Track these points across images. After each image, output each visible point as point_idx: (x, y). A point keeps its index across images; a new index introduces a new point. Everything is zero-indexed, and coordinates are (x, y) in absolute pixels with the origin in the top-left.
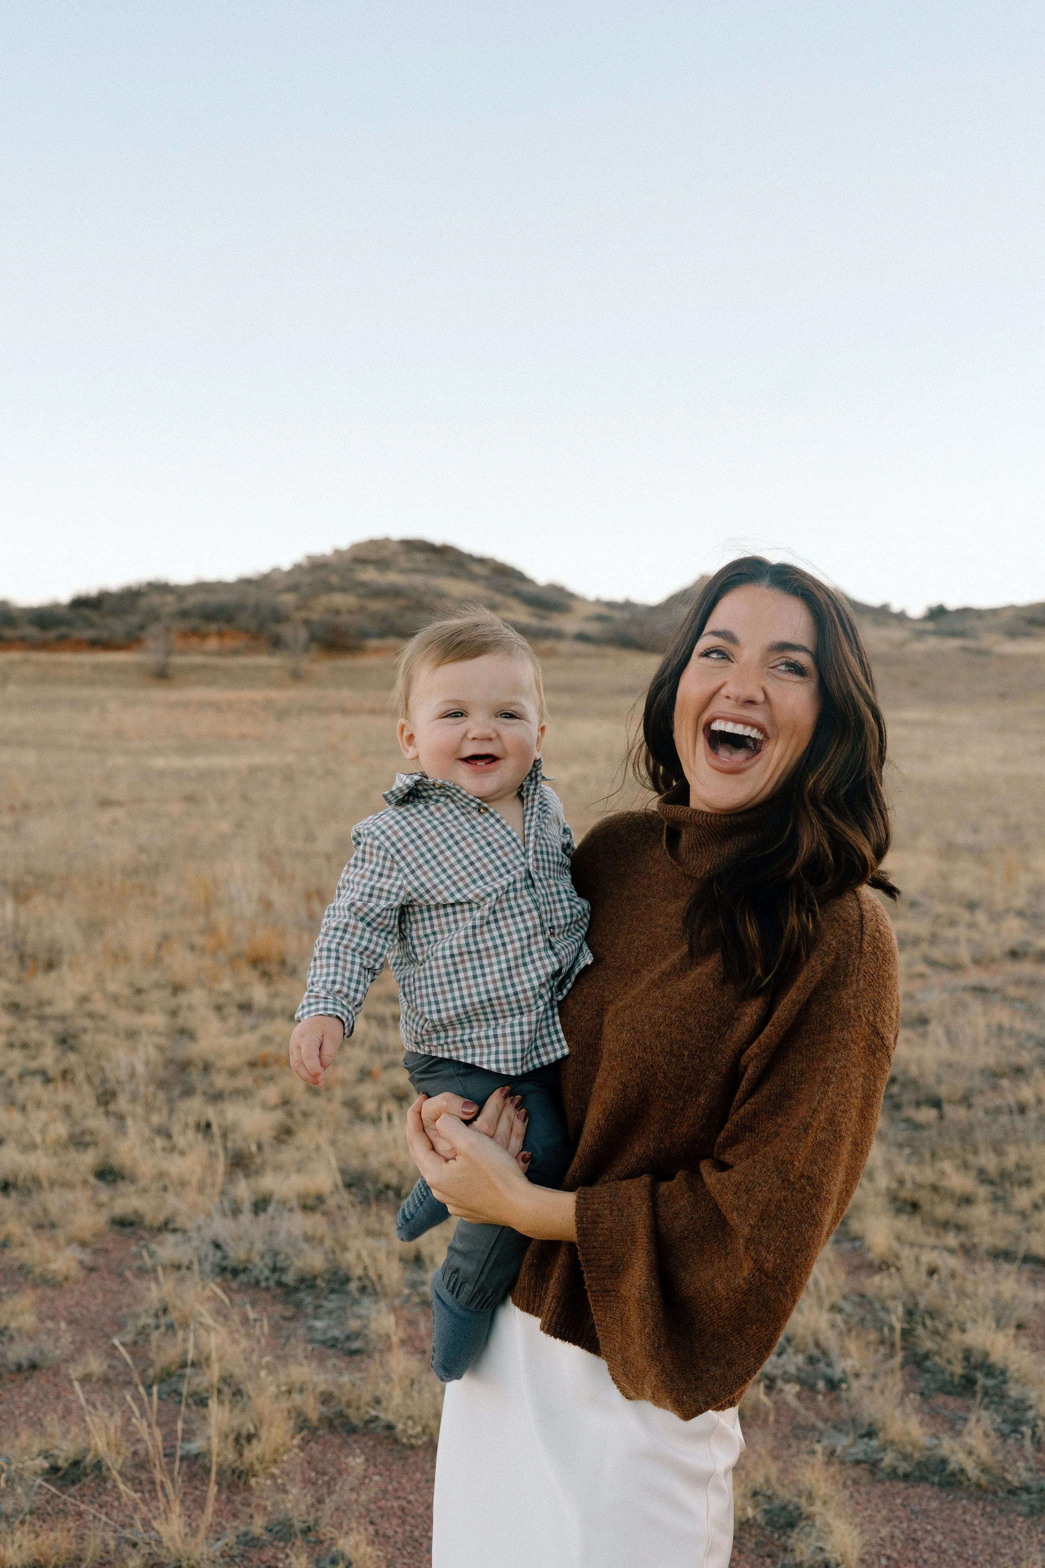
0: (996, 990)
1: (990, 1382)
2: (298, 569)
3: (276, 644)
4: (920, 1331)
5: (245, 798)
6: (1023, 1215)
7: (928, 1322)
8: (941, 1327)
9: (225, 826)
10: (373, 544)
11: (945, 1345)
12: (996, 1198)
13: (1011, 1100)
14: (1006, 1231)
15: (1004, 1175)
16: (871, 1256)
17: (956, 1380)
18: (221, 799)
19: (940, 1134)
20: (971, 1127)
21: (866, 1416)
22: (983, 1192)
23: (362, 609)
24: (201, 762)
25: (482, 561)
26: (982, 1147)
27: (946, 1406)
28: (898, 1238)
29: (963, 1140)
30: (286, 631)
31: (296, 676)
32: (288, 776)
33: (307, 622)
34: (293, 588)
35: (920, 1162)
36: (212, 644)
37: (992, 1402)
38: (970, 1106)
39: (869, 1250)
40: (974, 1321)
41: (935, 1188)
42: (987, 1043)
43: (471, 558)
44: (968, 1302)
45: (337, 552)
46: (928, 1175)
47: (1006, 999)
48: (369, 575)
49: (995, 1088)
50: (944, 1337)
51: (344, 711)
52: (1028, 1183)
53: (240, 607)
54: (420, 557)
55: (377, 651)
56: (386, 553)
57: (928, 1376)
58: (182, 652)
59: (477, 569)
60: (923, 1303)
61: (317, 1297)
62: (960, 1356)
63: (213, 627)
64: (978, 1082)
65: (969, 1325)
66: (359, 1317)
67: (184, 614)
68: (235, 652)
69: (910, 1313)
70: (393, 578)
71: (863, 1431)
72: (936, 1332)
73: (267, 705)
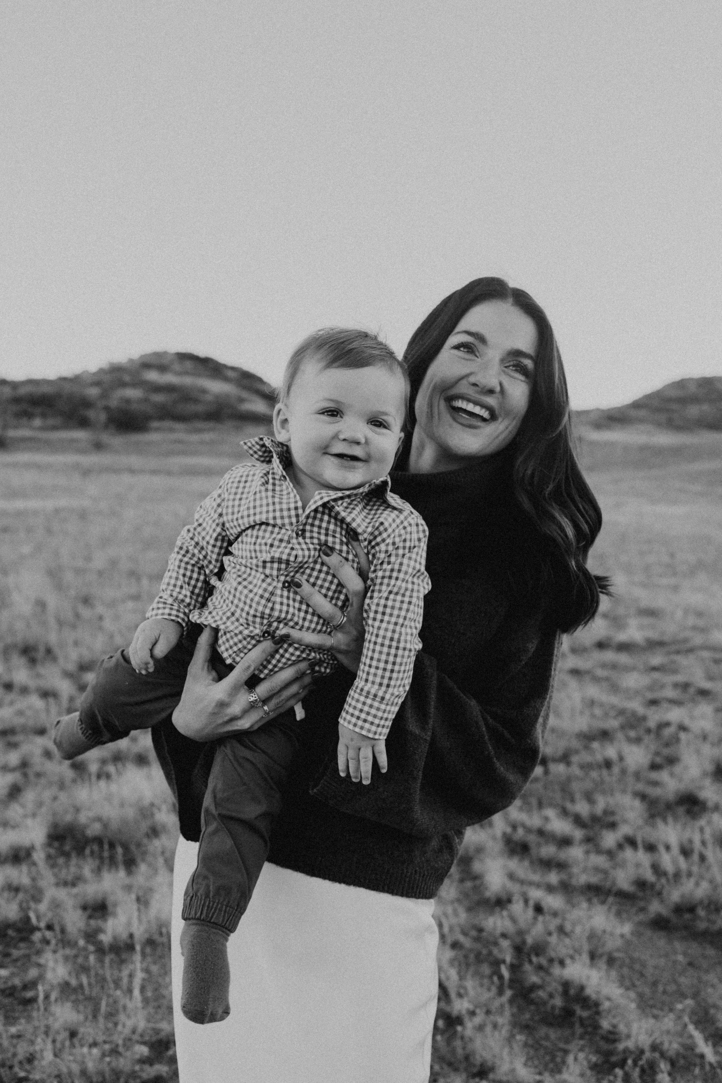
0: (588, 672)
1: (585, 1014)
2: (101, 371)
3: (84, 423)
4: (527, 967)
5: (49, 531)
6: (610, 854)
7: (534, 959)
8: (543, 961)
9: (26, 549)
10: (157, 355)
11: (548, 979)
12: (588, 840)
13: (599, 757)
14: (597, 870)
15: (595, 819)
16: (488, 894)
17: (557, 1012)
18: (29, 530)
19: (545, 787)
20: (569, 779)
21: (478, 1057)
22: (578, 834)
23: (146, 400)
24: (19, 504)
25: (233, 369)
26: (578, 796)
27: (547, 1038)
28: (511, 876)
29: (563, 790)
30: (91, 414)
31: (98, 446)
32: (83, 515)
33: (107, 408)
34: (97, 384)
35: (529, 811)
36: (37, 422)
37: (586, 1033)
38: (568, 764)
39: (486, 889)
40: (572, 957)
41: (541, 832)
42: (582, 713)
43: (225, 366)
44: (567, 941)
45: (131, 361)
46: (535, 821)
47: (596, 680)
48: (153, 376)
49: (587, 748)
50: (548, 972)
51: (132, 471)
52: (613, 826)
53: (58, 396)
54: (189, 365)
55: (157, 429)
56: (165, 361)
57: (532, 1007)
58: (16, 427)
59: (230, 374)
60: (530, 940)
61: (7, 945)
62: (560, 989)
63: (38, 410)
64: (575, 744)
65: (568, 961)
66: (39, 965)
67: (17, 400)
68: (54, 428)
69: (518, 949)
70: (169, 378)
71: (475, 1070)
72: (540, 968)
73: (77, 467)
